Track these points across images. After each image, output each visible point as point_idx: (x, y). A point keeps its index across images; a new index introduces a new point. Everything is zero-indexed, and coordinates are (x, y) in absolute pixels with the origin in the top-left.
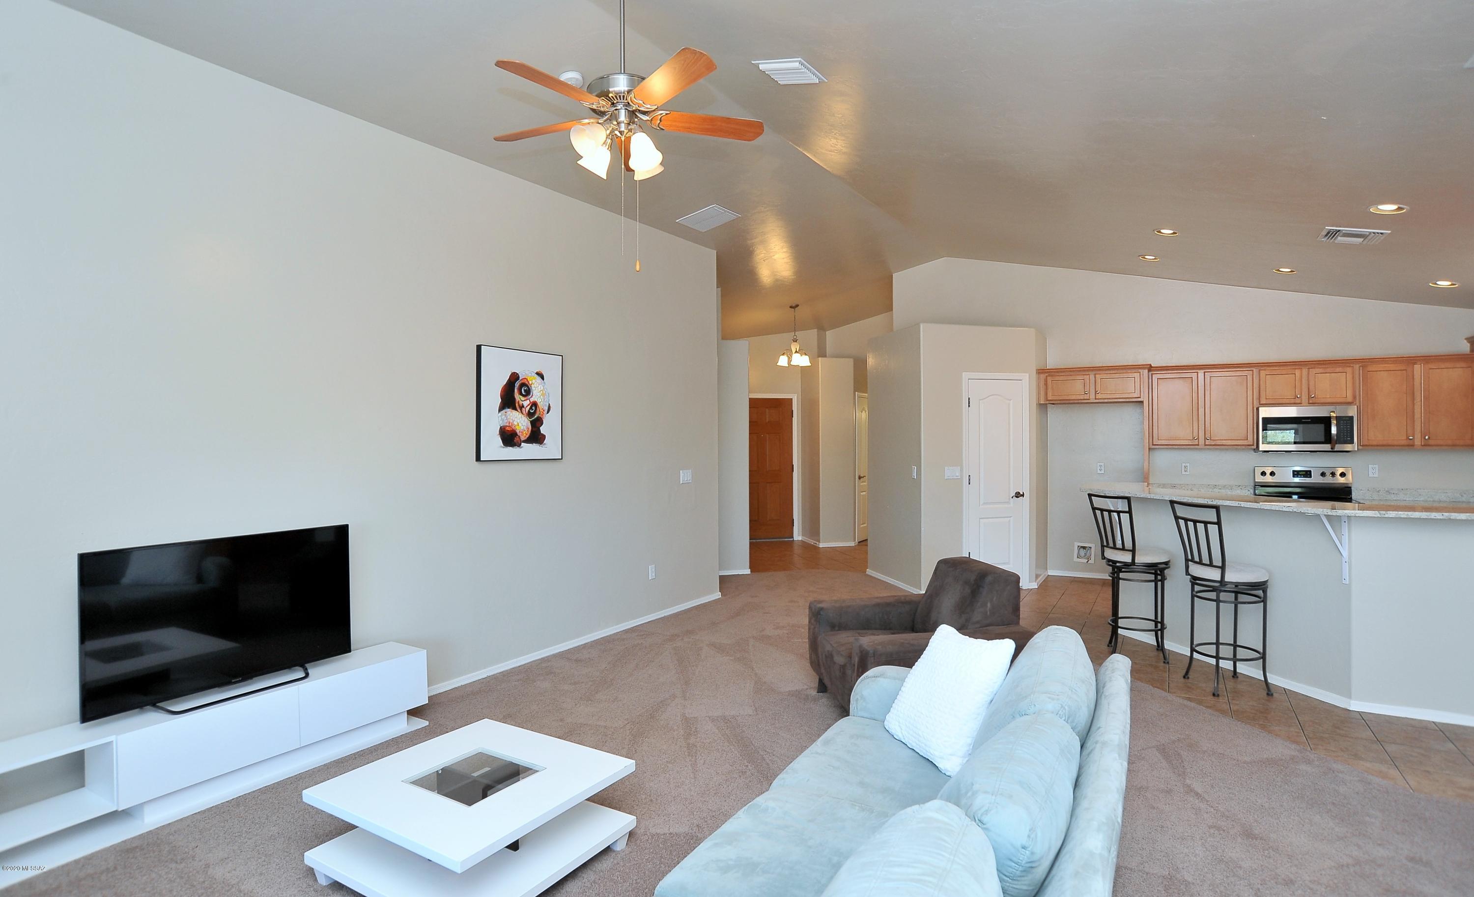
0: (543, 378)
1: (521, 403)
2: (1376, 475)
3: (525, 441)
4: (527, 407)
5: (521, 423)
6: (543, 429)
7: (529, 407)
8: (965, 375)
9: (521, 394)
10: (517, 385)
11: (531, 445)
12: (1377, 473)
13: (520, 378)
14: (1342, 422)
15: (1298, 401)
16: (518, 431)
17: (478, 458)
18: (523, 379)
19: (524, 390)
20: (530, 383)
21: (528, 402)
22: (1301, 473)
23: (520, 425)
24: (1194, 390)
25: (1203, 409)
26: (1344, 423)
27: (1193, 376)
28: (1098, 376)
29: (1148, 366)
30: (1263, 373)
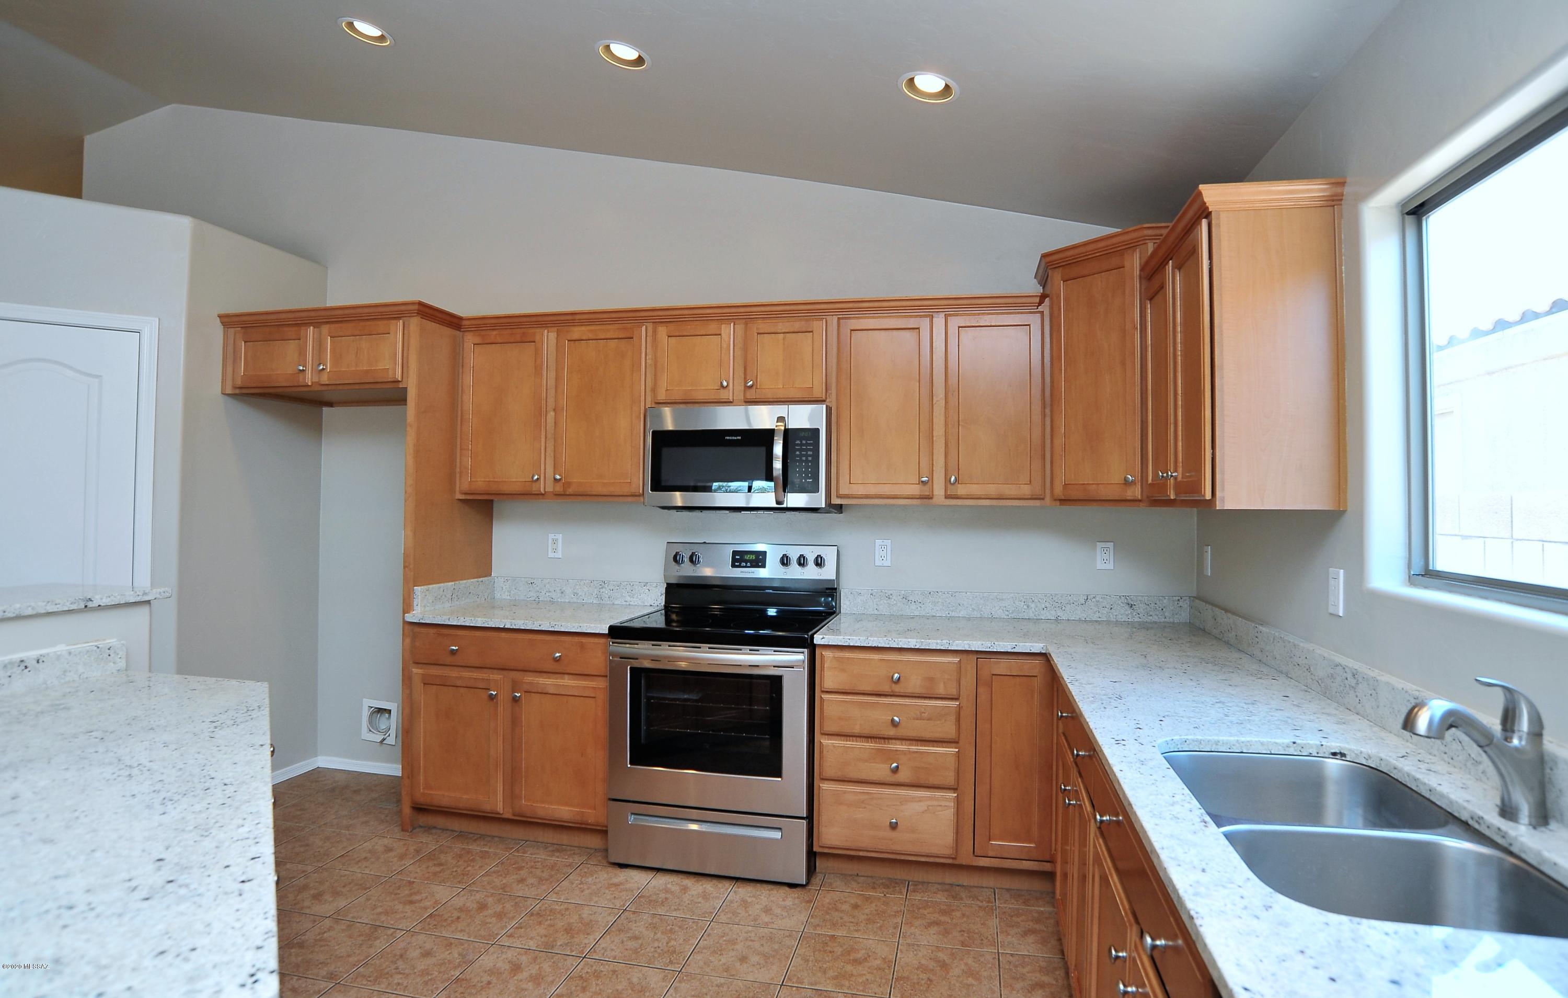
2: (888, 563)
12: (889, 558)
14: (798, 442)
15: (724, 396)
22: (747, 557)
24: (538, 369)
25: (552, 413)
26: (801, 445)
27: (537, 338)
28: (325, 329)
29: (416, 307)
30: (662, 331)
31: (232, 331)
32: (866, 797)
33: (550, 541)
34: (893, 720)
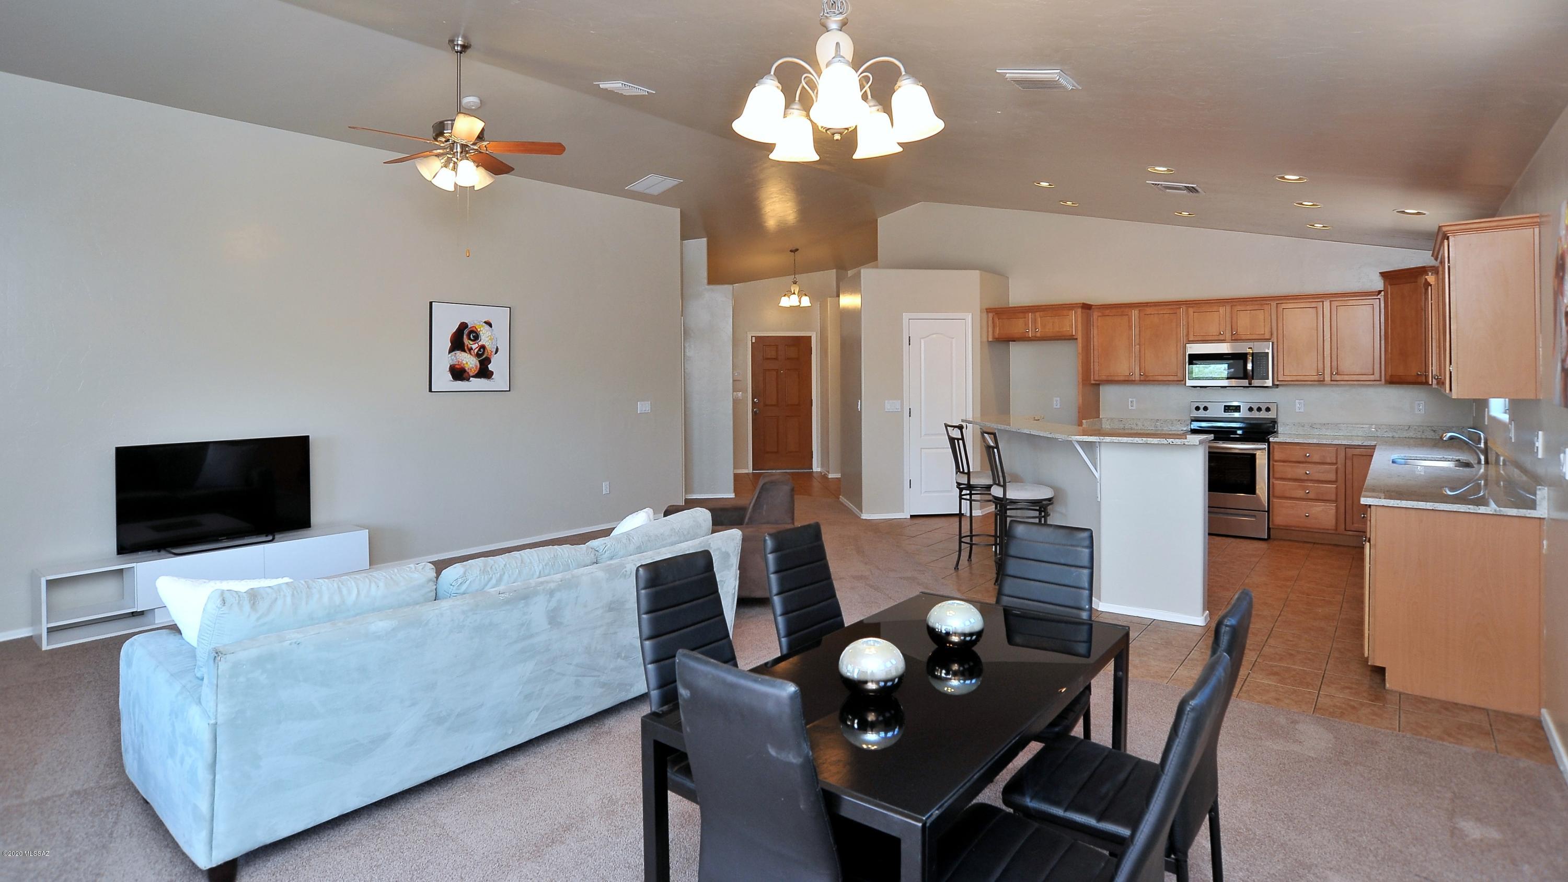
0: (490, 325)
1: (470, 346)
2: (1303, 410)
3: (473, 377)
4: (475, 349)
5: (470, 362)
6: (491, 367)
7: (477, 349)
8: (906, 316)
9: (470, 339)
10: (466, 332)
11: (479, 379)
12: (1303, 408)
13: (469, 327)
14: (1258, 358)
15: (1222, 337)
16: (466, 369)
17: (430, 390)
18: (471, 327)
19: (473, 336)
20: (479, 330)
21: (477, 345)
22: (1231, 408)
23: (469, 363)
24: (1130, 327)
25: (1138, 346)
26: (1260, 359)
27: (1130, 313)
28: (1037, 314)
29: (1081, 305)
30: (1191, 310)
31: (991, 315)
32: (1294, 505)
33: (1130, 402)
34: (1306, 473)
